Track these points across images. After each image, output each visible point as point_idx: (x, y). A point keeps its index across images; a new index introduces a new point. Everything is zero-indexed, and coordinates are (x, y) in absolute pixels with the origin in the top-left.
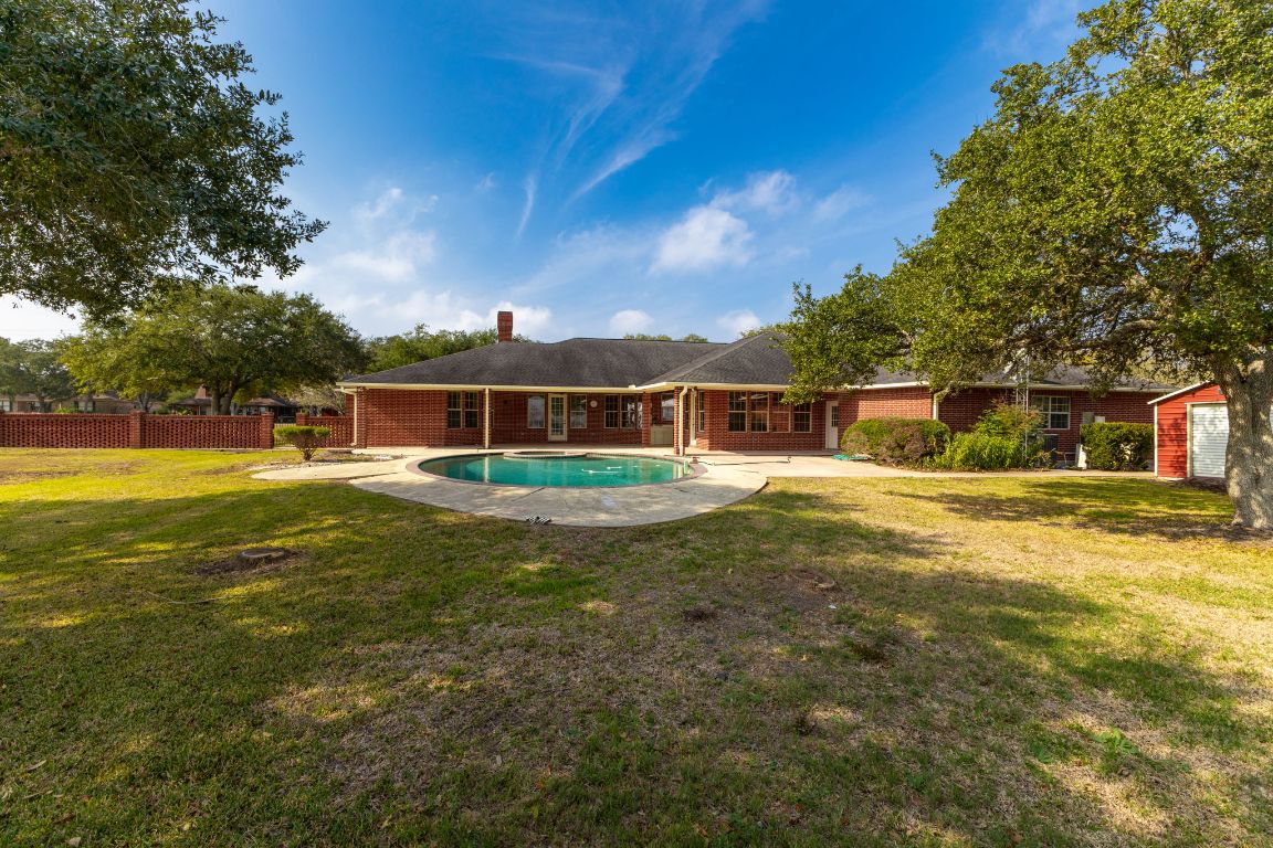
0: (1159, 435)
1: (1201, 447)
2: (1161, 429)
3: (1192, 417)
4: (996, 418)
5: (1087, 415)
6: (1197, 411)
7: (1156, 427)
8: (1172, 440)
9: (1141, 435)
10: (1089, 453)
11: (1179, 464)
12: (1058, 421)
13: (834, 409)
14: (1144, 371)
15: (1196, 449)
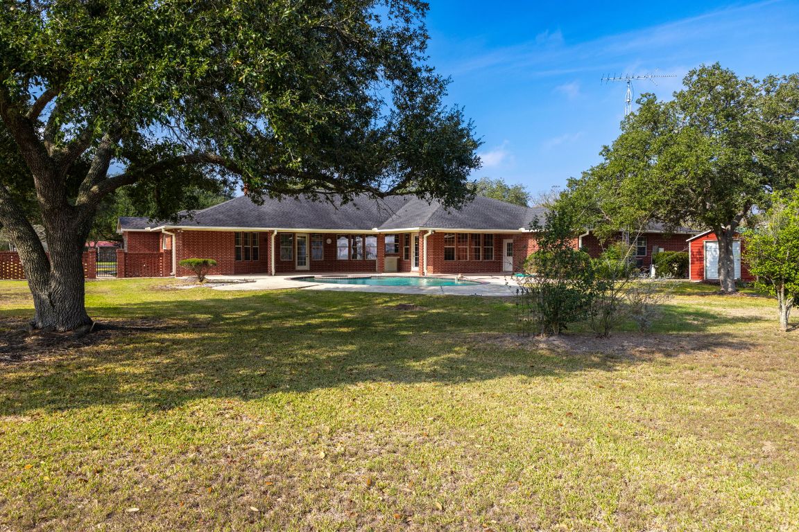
0: (692, 258)
1: (711, 263)
2: (692, 254)
3: (706, 247)
4: (613, 249)
5: (655, 247)
6: (708, 244)
7: (690, 254)
8: (697, 261)
9: (682, 258)
10: (657, 269)
11: (701, 273)
12: (641, 251)
13: (509, 245)
14: (686, 225)
15: (708, 265)
